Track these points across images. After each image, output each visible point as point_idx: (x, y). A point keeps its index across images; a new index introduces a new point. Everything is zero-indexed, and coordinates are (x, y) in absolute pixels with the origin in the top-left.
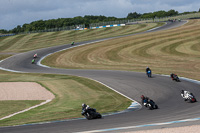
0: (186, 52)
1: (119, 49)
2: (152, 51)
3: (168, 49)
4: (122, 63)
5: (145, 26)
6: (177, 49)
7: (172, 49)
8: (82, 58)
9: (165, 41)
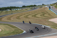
0: (39, 17)
1: (20, 16)
2: (29, 16)
3: (34, 16)
4: (21, 20)
5: (27, 9)
6: (36, 16)
7: (35, 16)
8: (9, 19)
9: (33, 14)
